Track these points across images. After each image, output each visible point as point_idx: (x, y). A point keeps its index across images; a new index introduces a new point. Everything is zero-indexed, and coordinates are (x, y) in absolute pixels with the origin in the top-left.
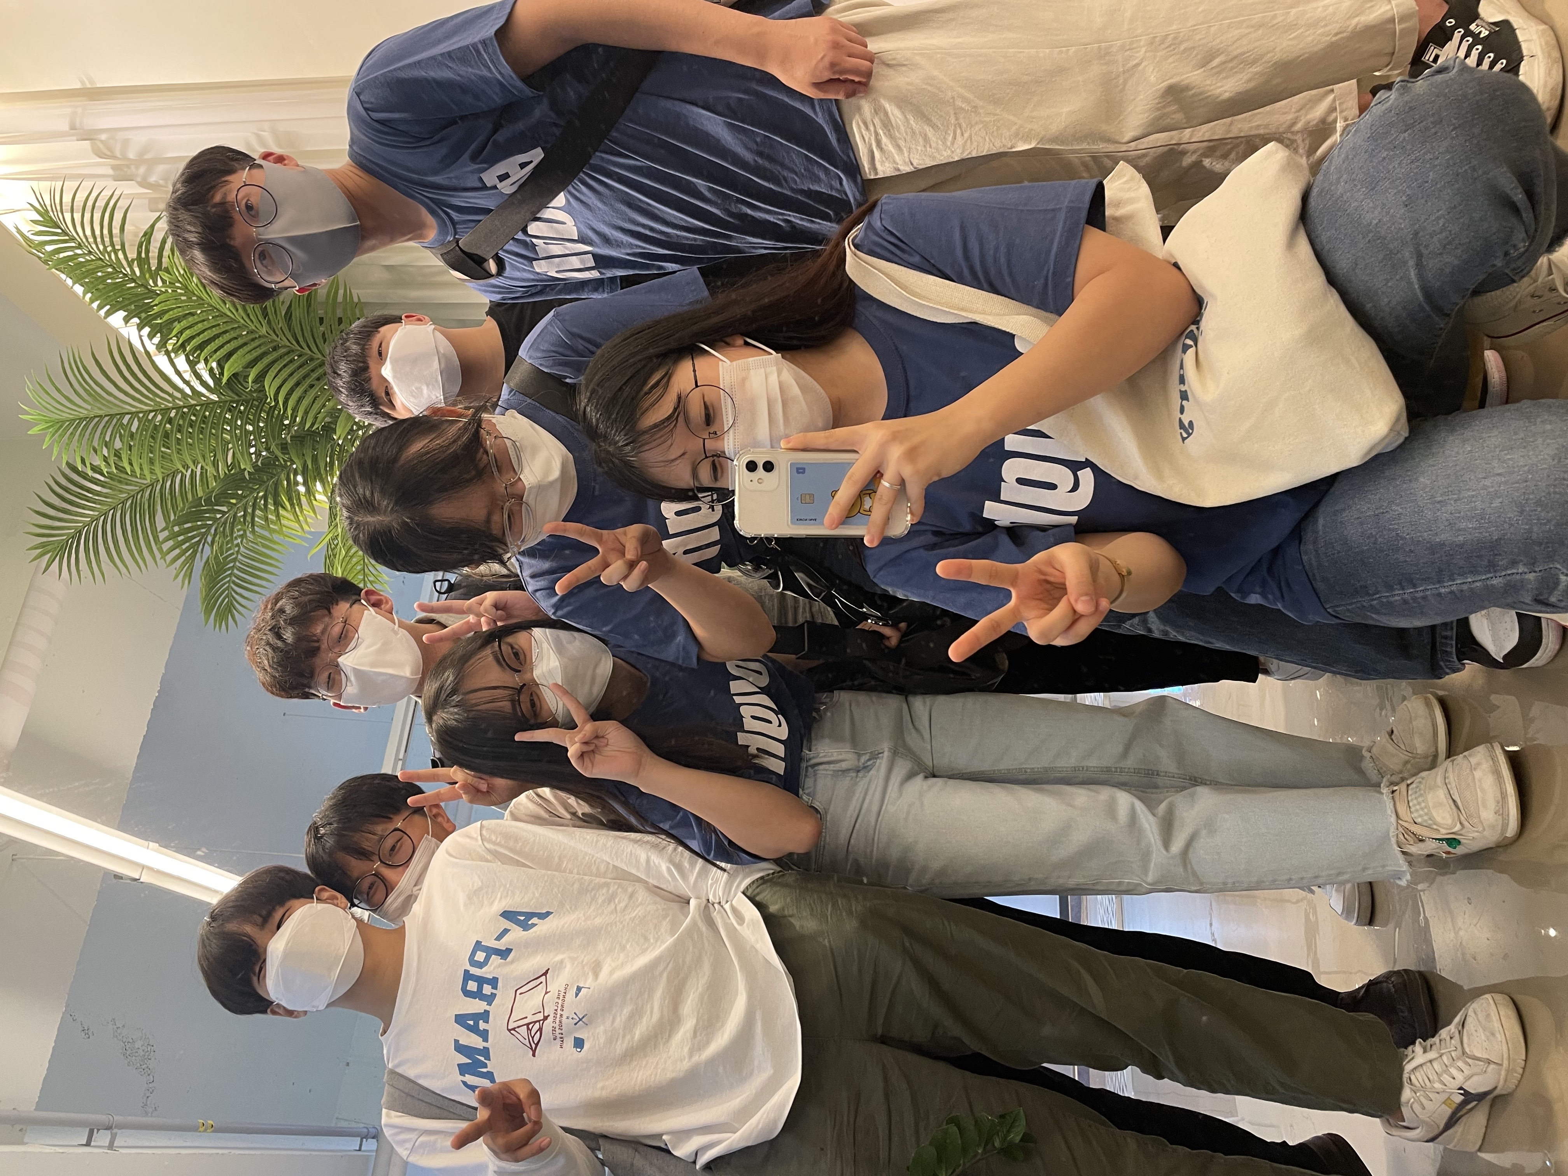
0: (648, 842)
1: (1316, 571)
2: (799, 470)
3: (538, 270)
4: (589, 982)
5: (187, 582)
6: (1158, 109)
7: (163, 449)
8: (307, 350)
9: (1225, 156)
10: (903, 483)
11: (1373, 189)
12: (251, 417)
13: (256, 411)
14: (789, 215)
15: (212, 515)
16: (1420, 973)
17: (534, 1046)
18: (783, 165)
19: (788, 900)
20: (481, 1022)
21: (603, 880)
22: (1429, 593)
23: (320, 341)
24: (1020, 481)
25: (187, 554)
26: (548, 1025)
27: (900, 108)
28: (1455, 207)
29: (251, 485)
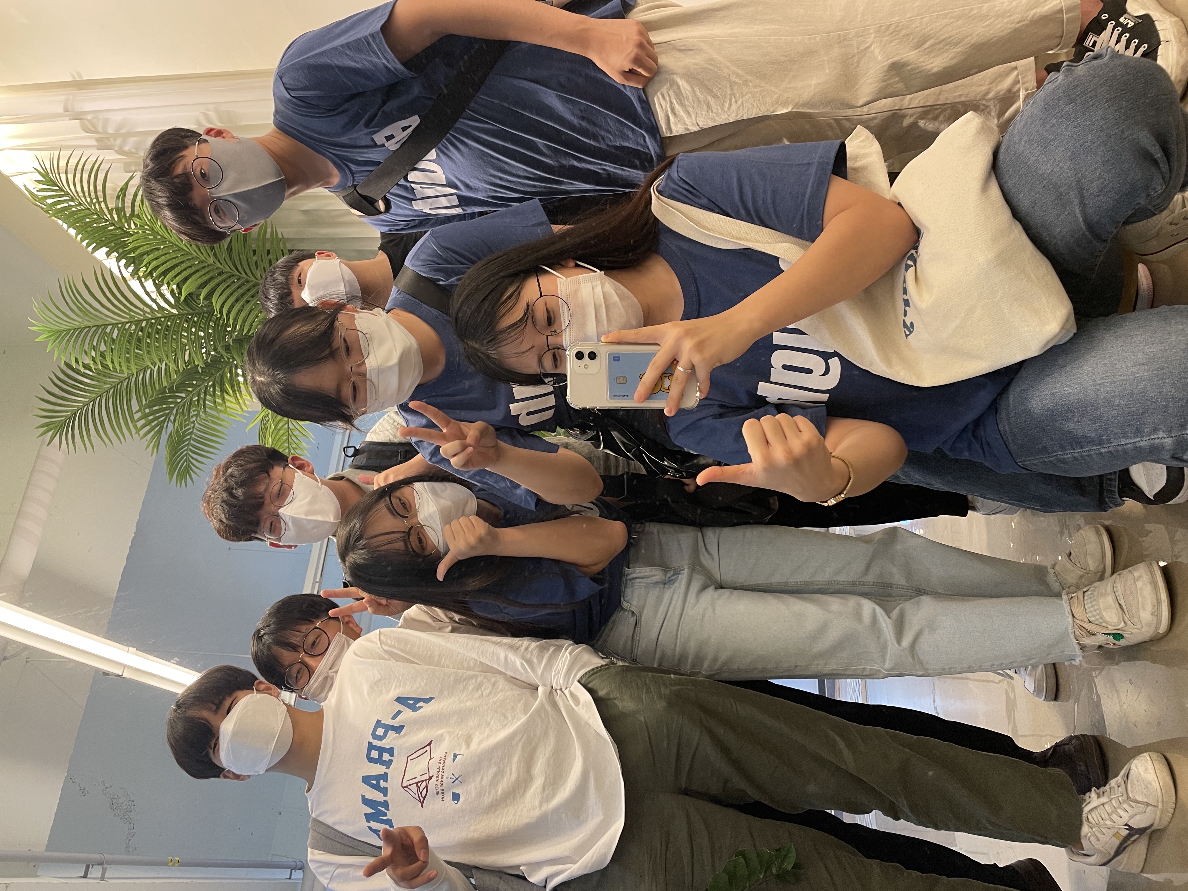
0: (505, 644)
1: (1008, 435)
2: (615, 358)
3: (416, 208)
4: (462, 750)
5: (155, 450)
6: (885, 81)
7: (136, 351)
8: (244, 275)
9: (935, 118)
10: (693, 368)
11: (1046, 147)
12: (203, 326)
13: (206, 321)
14: (606, 165)
15: (174, 400)
16: (1094, 737)
17: (422, 799)
18: (600, 127)
19: (613, 687)
20: (382, 781)
21: (472, 673)
22: (1092, 452)
23: (253, 268)
24: (785, 367)
25: (156, 430)
26: (432, 783)
27: (688, 82)
28: (1108, 160)
29: (203, 377)
